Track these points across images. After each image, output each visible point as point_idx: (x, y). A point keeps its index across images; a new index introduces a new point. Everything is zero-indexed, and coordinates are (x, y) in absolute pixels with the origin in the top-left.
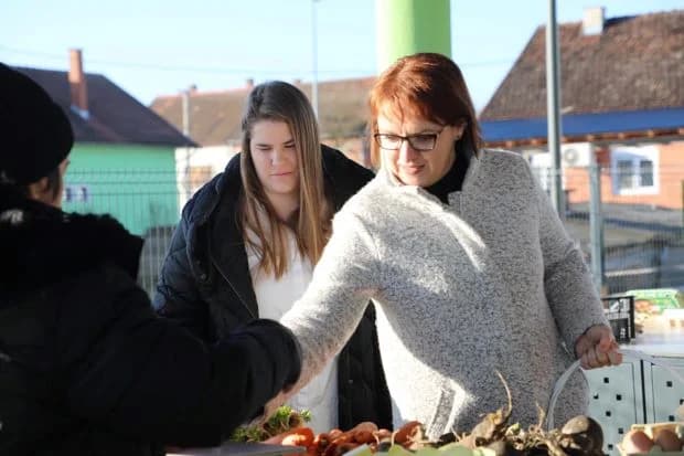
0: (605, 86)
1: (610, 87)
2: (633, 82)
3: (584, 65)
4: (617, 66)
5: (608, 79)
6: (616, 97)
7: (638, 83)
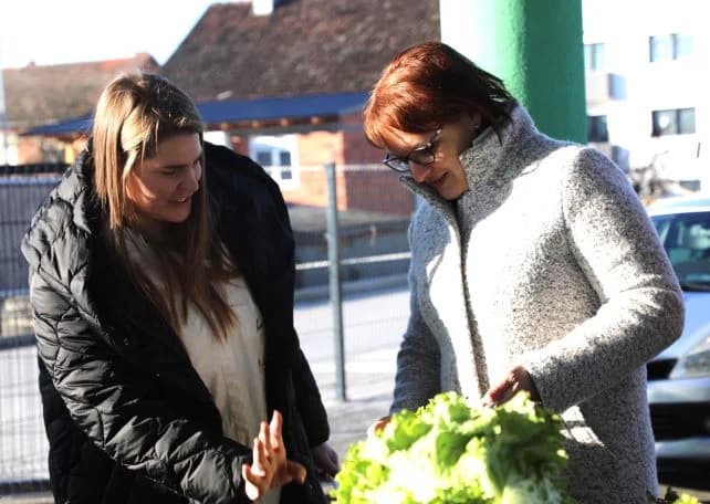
0: (266, 70)
1: (272, 71)
2: (294, 65)
3: (250, 46)
4: (282, 48)
5: (272, 63)
6: (275, 82)
7: (300, 67)
